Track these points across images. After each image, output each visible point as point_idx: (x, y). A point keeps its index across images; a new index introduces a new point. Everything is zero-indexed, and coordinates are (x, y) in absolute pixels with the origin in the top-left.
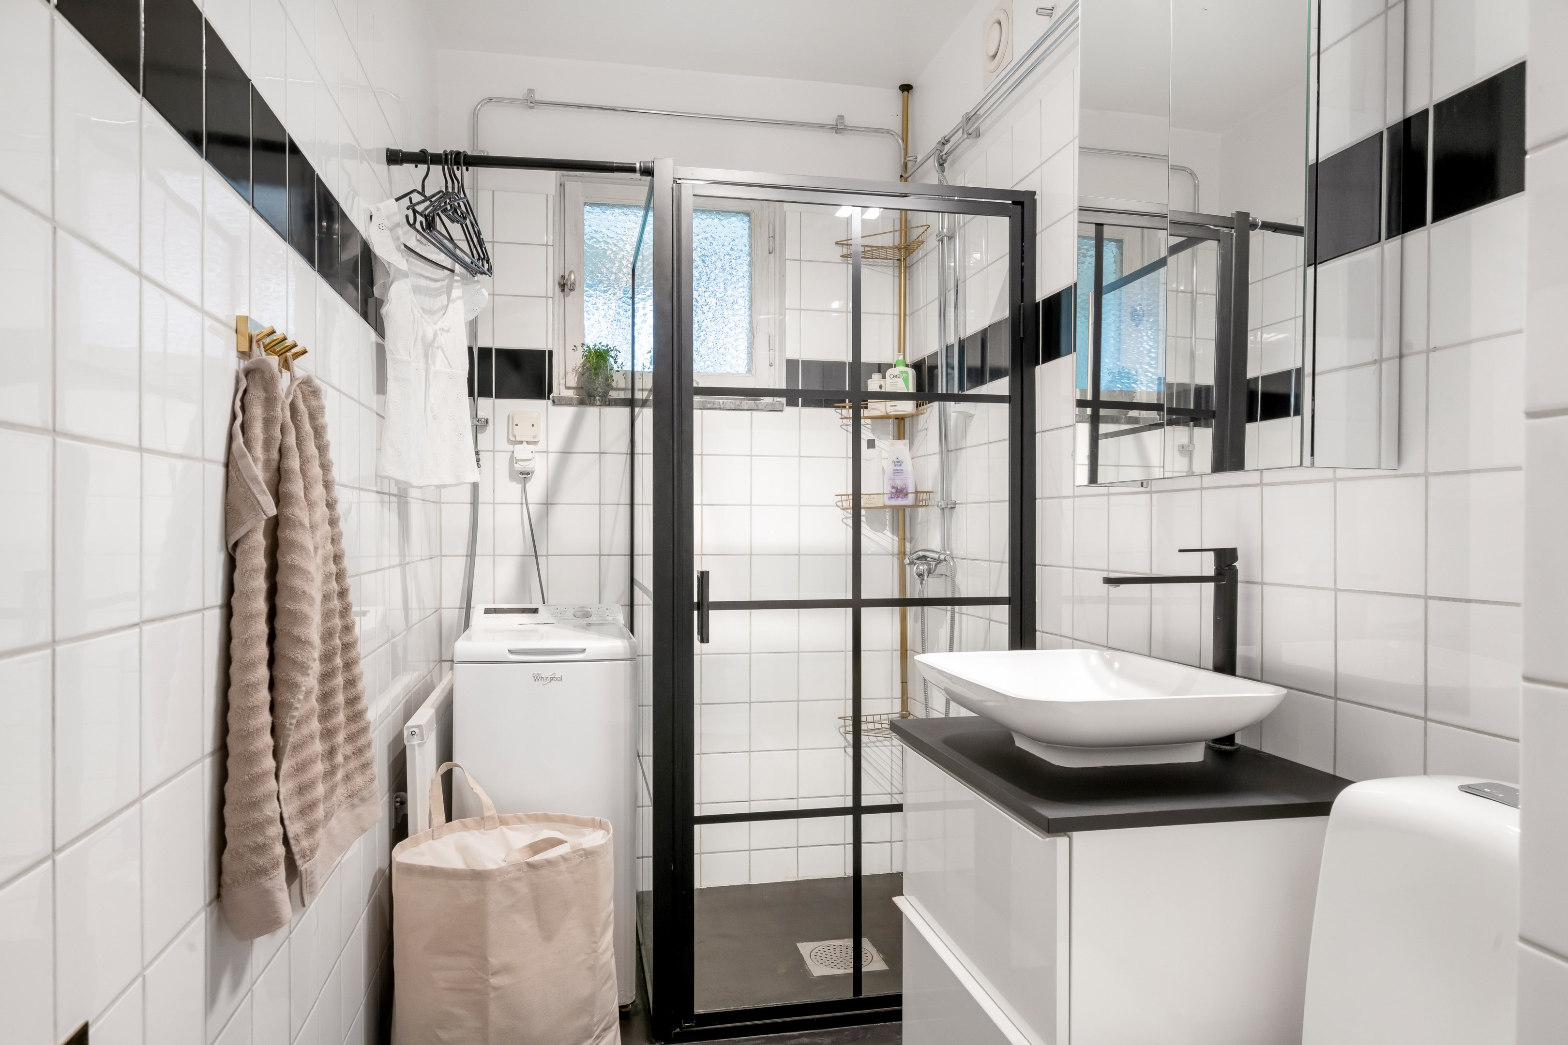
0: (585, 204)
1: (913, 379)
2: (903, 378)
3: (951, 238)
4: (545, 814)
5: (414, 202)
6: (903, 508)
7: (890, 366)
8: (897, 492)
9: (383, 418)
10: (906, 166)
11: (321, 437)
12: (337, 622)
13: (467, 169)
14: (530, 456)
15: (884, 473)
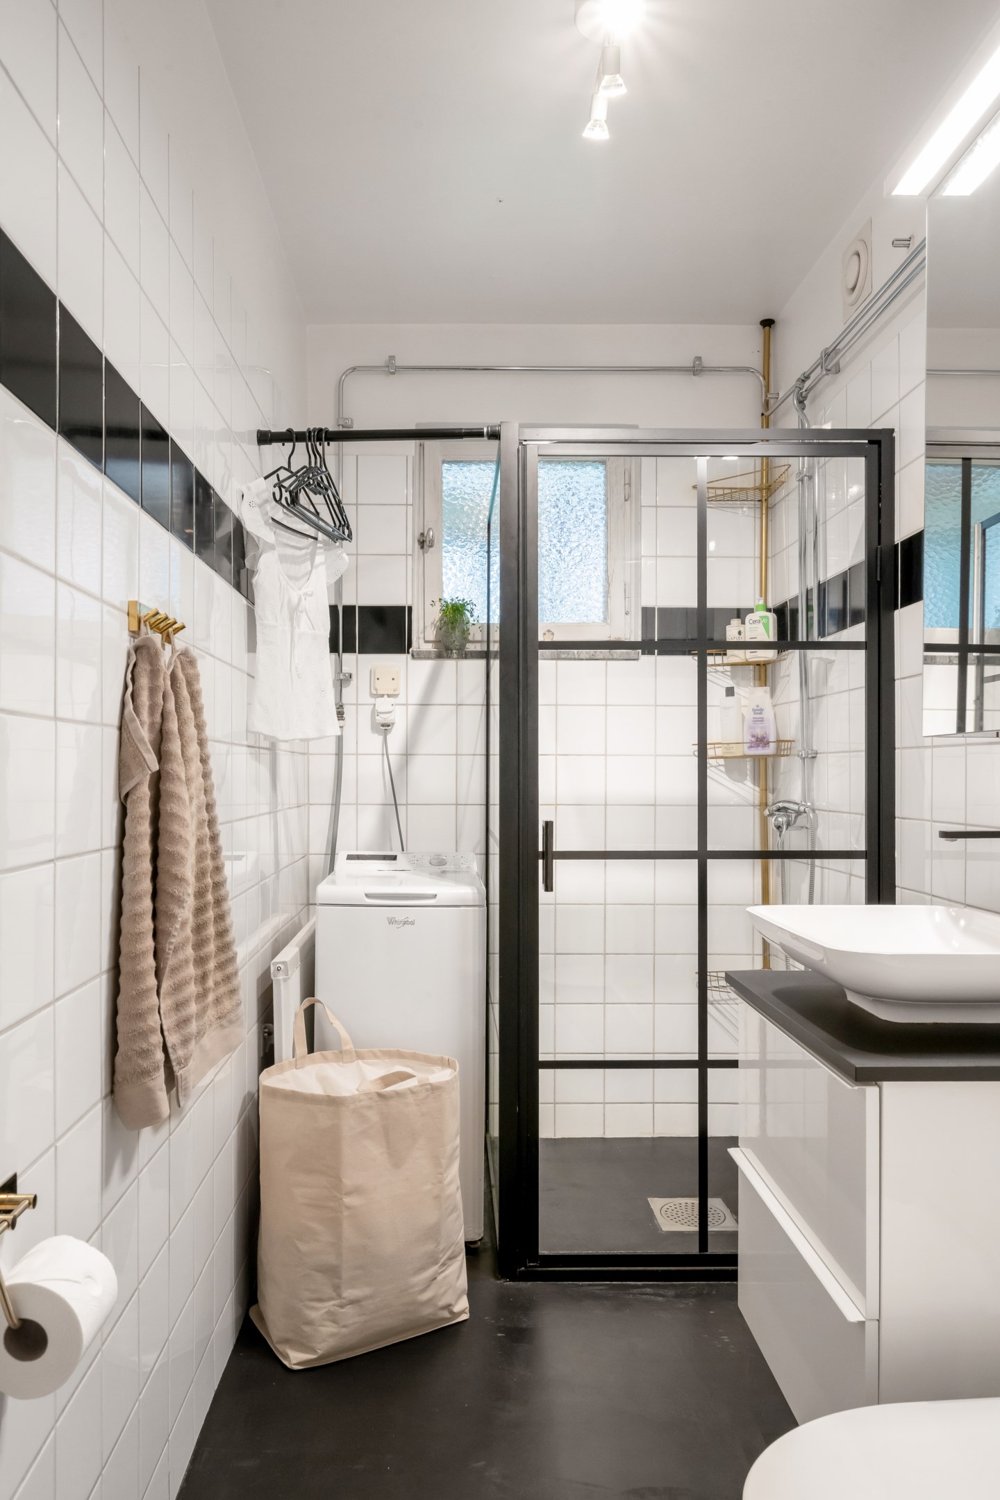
0: (444, 462)
1: (774, 624)
2: (764, 624)
3: (811, 478)
4: (398, 1051)
5: (281, 479)
6: (765, 757)
7: (751, 611)
8: (757, 741)
9: (253, 677)
10: (767, 403)
11: (197, 701)
12: (209, 863)
13: (329, 444)
14: (390, 708)
15: (743, 720)
